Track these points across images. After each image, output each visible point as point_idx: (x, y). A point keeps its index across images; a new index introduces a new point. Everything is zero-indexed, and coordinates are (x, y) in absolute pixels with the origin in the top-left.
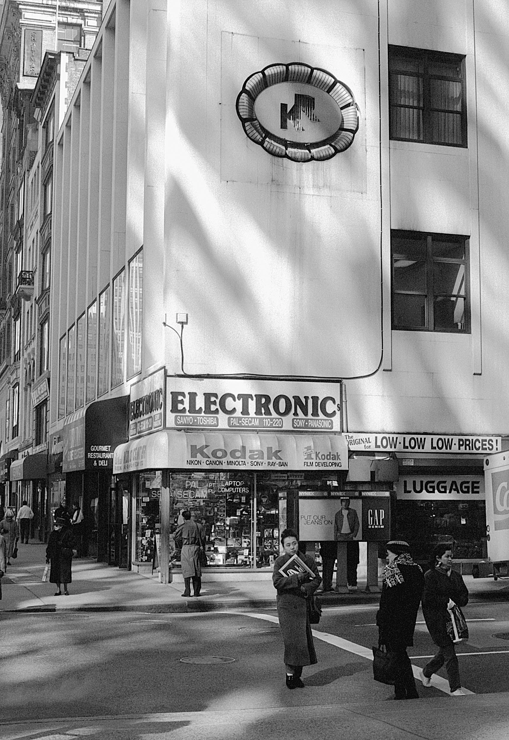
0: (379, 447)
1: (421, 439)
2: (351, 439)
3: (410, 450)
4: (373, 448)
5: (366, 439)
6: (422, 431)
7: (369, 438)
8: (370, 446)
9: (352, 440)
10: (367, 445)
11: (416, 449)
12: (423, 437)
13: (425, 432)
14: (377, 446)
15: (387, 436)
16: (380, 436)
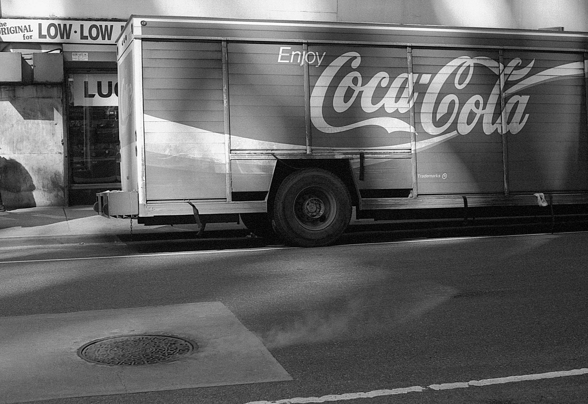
0: (45, 37)
1: (106, 26)
2: (4, 27)
3: (90, 41)
4: (36, 39)
5: (25, 26)
6: (110, 17)
7: (29, 26)
8: (31, 36)
9: (6, 27)
10: (27, 34)
11: (100, 40)
12: (109, 24)
13: (114, 18)
14: (41, 36)
15: (56, 22)
16: (45, 24)
